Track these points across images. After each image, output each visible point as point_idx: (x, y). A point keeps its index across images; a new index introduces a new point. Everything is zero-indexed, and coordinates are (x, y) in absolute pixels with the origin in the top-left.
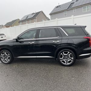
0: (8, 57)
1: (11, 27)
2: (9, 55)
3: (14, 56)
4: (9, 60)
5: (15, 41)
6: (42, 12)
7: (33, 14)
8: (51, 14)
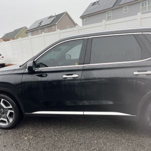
0: (9, 111)
1: (13, 39)
2: (11, 107)
3: (23, 111)
4: (11, 120)
5: (27, 70)
6: (67, 14)
7: (50, 17)
8: (82, 17)
